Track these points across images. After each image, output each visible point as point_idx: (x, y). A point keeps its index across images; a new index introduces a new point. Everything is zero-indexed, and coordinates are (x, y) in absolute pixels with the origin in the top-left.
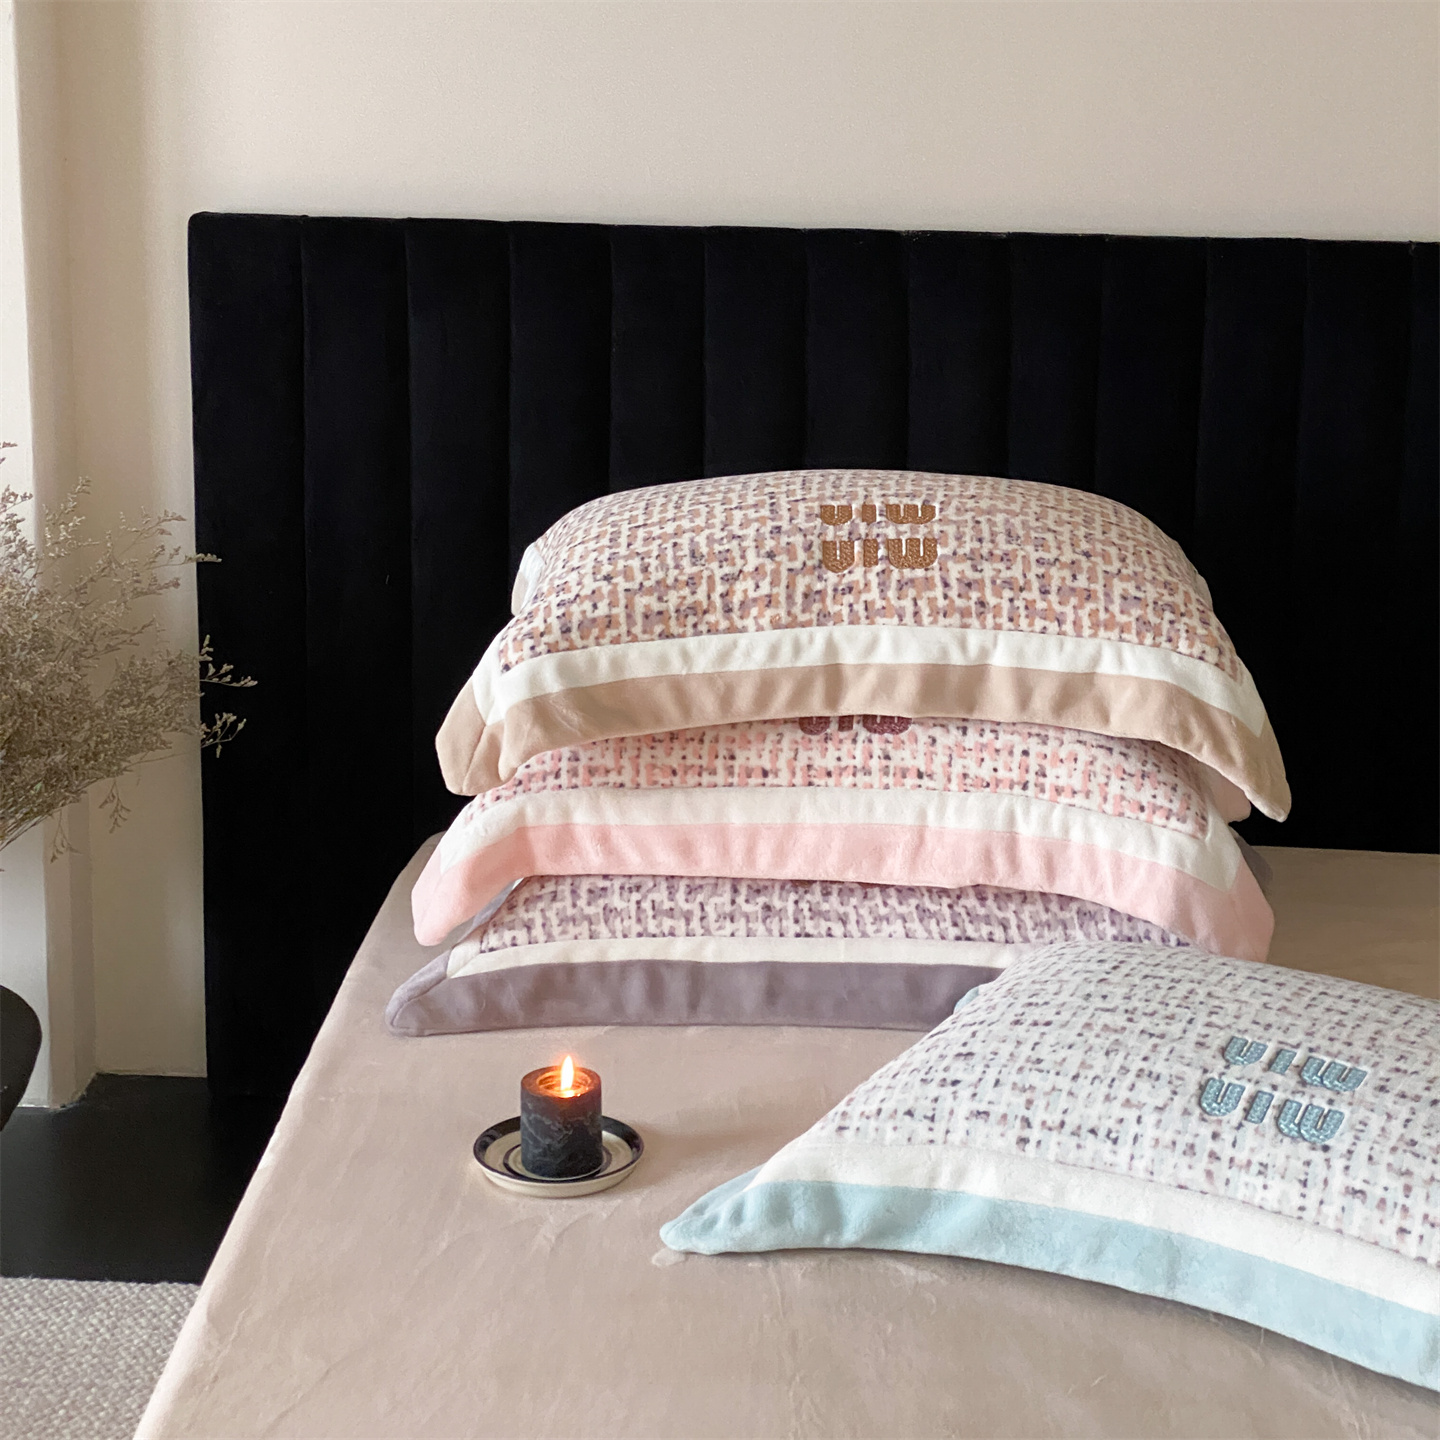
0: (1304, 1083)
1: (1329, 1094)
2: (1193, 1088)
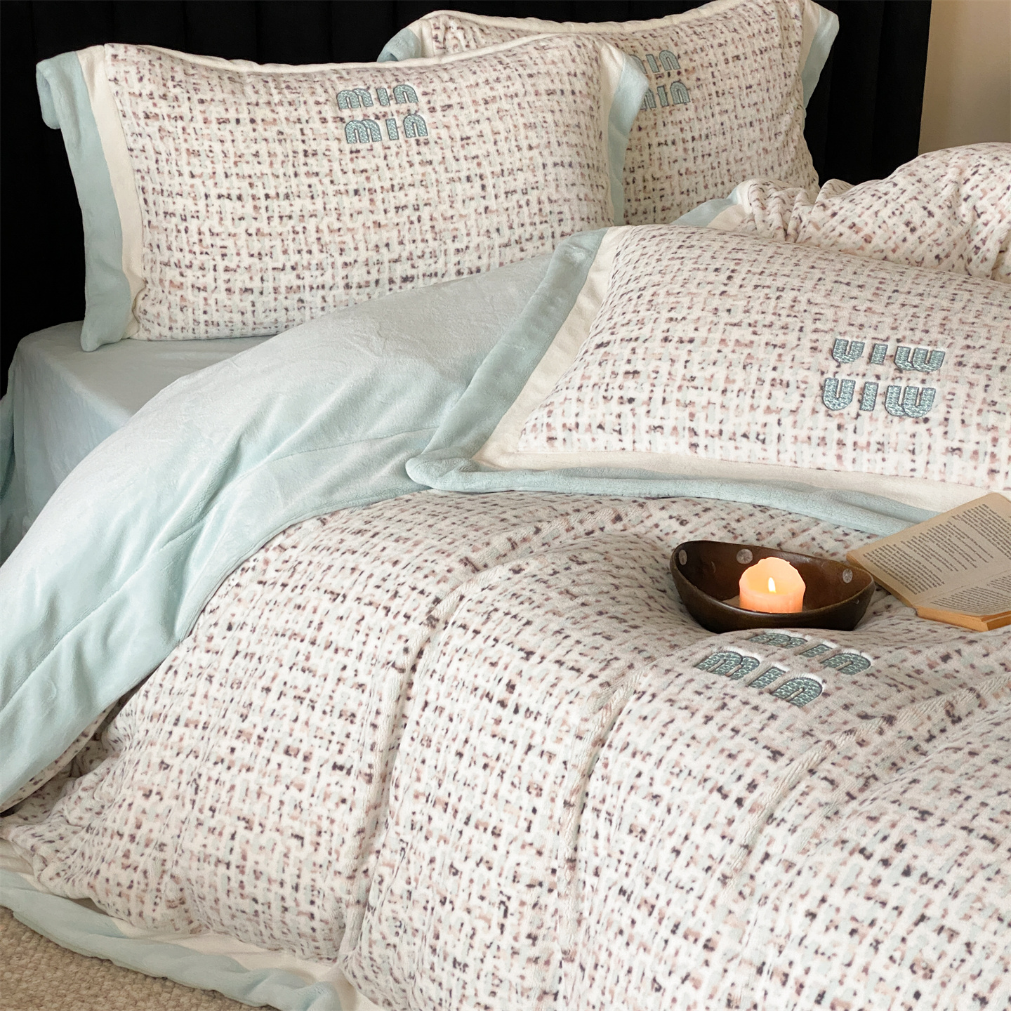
0: (900, 370)
1: (921, 376)
2: (817, 390)
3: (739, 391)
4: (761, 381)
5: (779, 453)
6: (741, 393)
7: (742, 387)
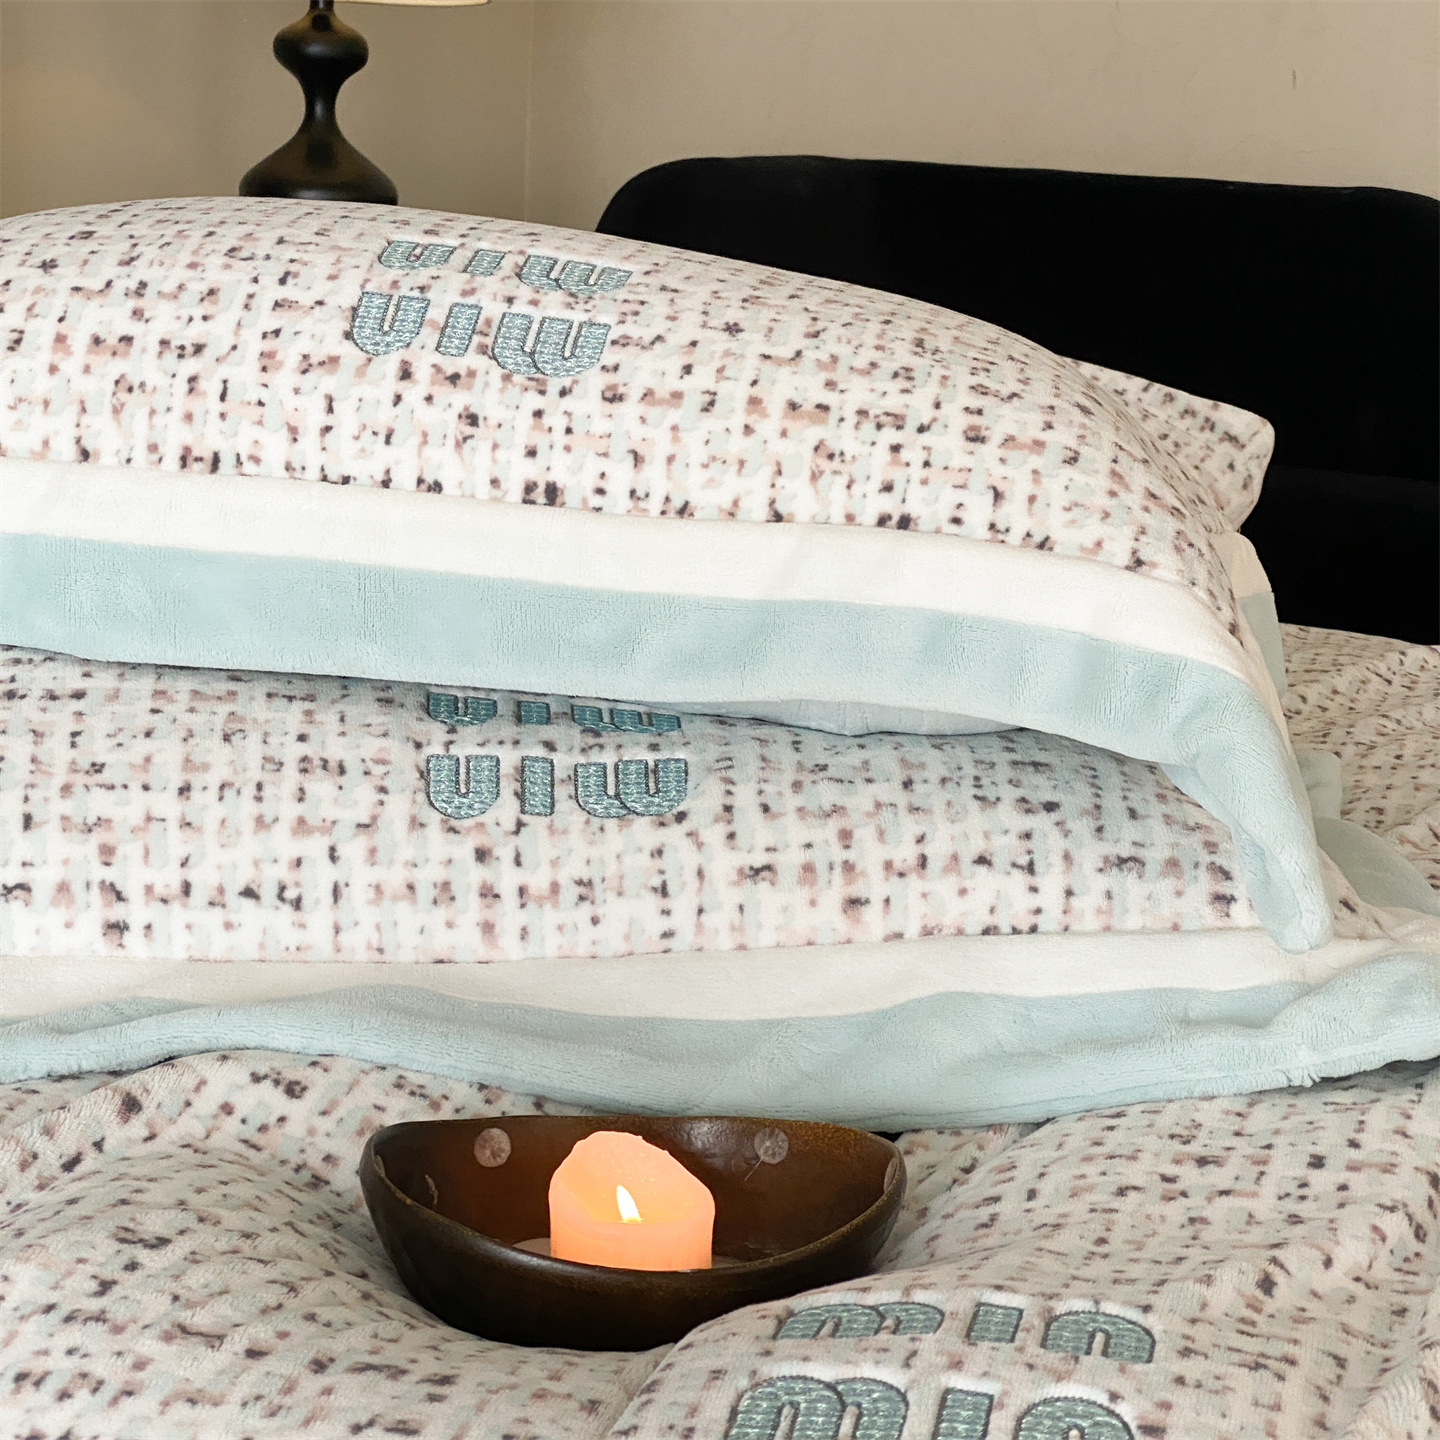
3: (222, 787)
5: (337, 930)
6: (229, 793)
7: (230, 778)
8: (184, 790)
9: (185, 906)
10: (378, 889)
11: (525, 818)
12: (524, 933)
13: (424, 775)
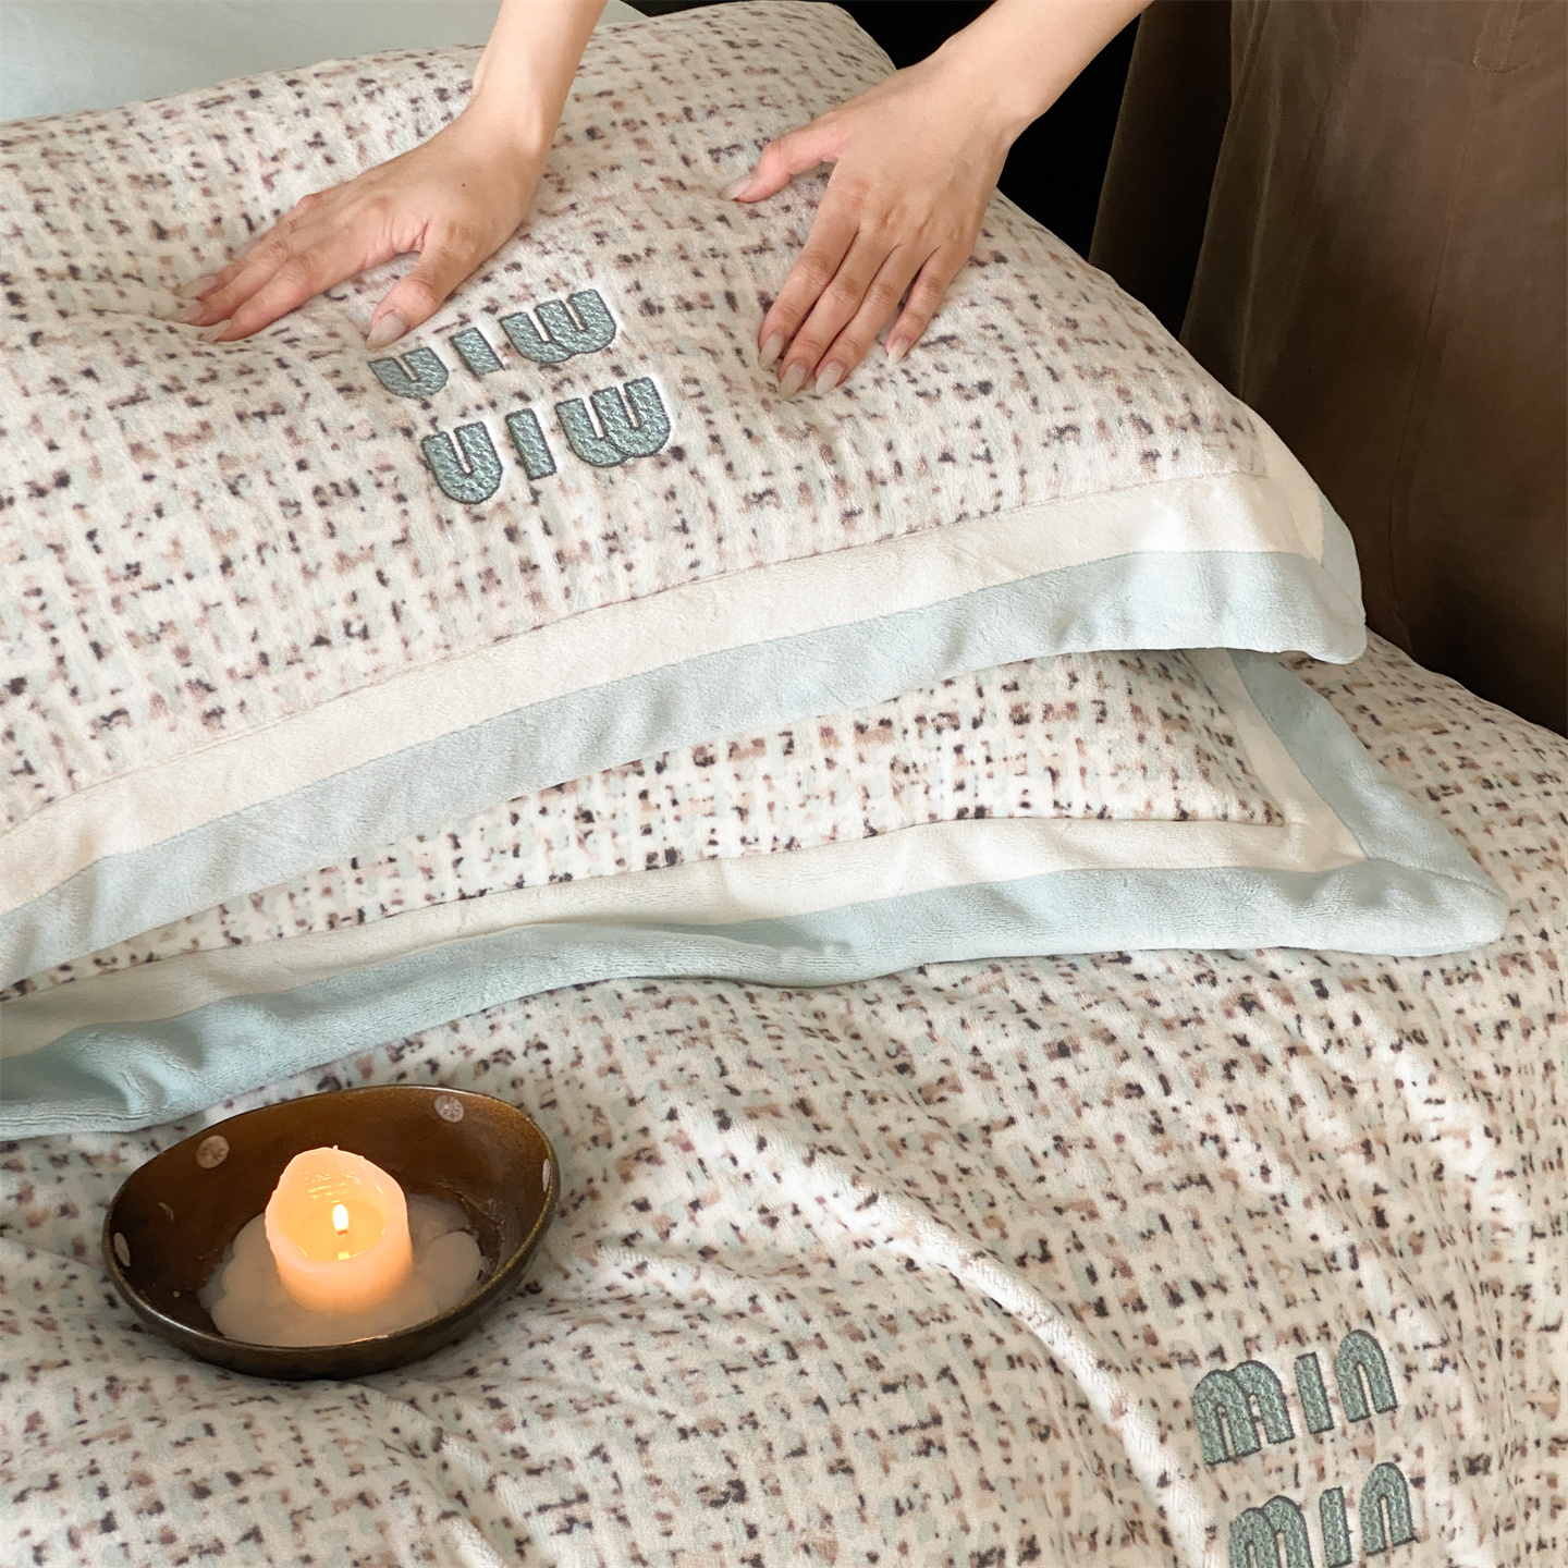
3: (260, 549)
4: (291, 506)
5: (406, 644)
6: (267, 553)
7: (260, 538)
8: (226, 566)
9: (268, 674)
10: (432, 597)
11: (536, 484)
12: (567, 592)
13: (427, 465)
